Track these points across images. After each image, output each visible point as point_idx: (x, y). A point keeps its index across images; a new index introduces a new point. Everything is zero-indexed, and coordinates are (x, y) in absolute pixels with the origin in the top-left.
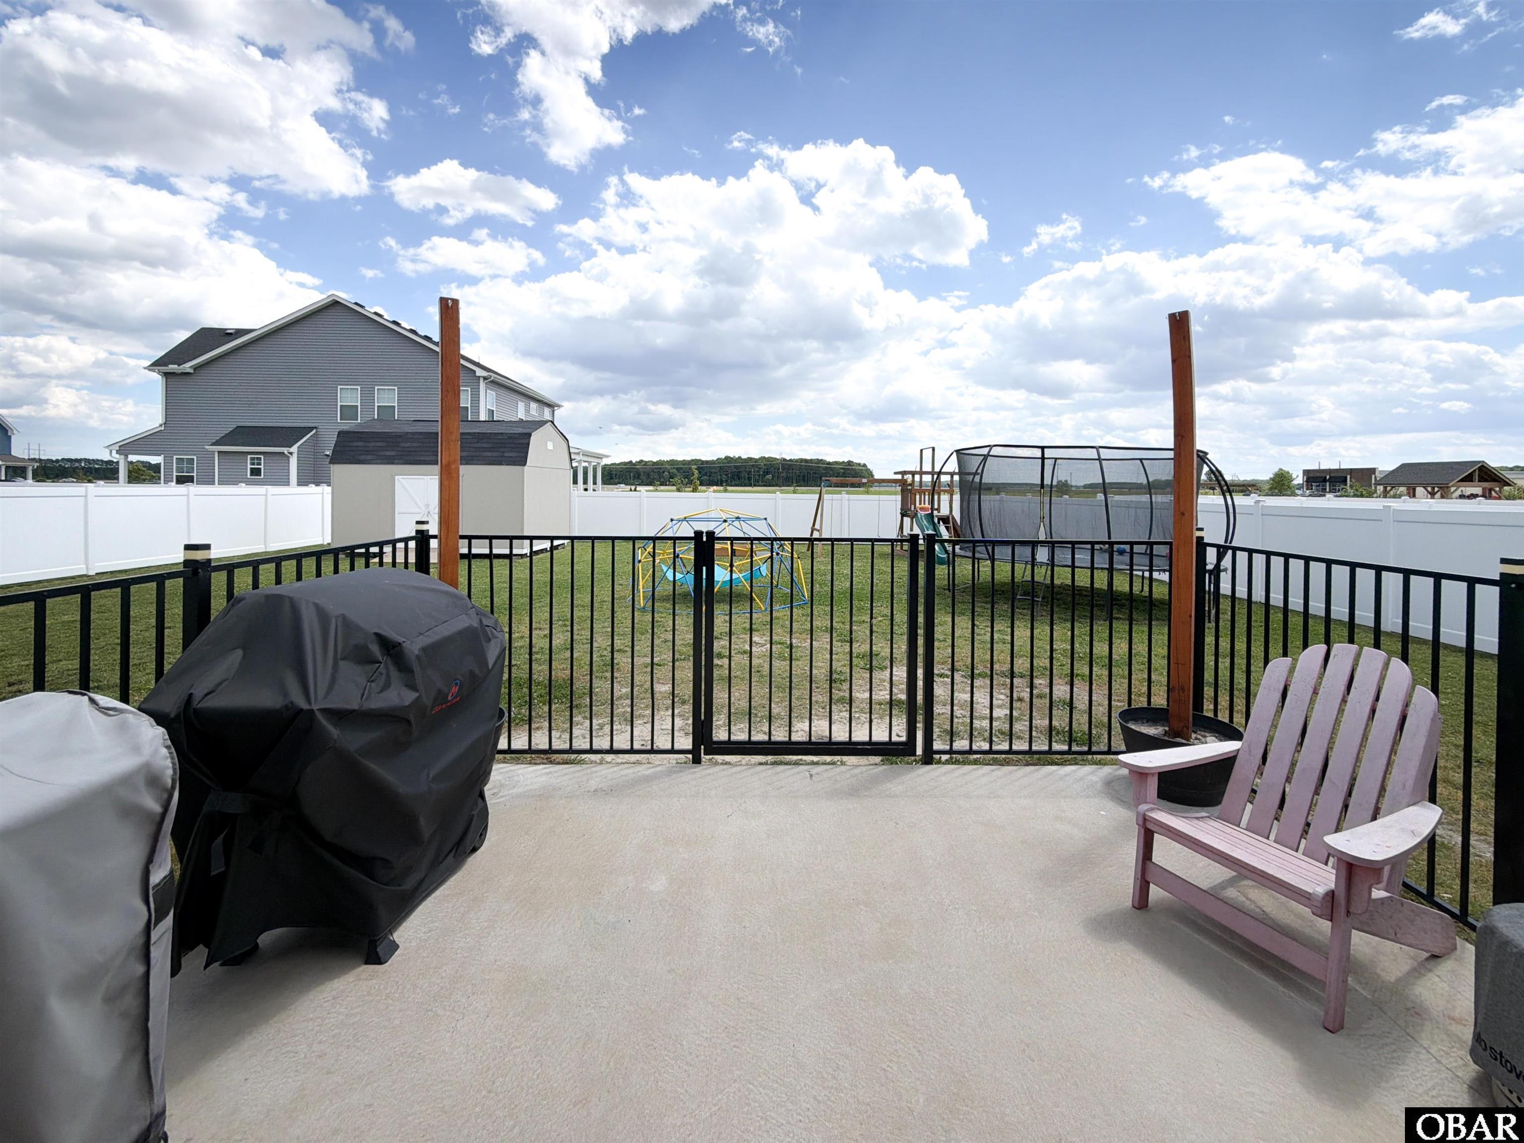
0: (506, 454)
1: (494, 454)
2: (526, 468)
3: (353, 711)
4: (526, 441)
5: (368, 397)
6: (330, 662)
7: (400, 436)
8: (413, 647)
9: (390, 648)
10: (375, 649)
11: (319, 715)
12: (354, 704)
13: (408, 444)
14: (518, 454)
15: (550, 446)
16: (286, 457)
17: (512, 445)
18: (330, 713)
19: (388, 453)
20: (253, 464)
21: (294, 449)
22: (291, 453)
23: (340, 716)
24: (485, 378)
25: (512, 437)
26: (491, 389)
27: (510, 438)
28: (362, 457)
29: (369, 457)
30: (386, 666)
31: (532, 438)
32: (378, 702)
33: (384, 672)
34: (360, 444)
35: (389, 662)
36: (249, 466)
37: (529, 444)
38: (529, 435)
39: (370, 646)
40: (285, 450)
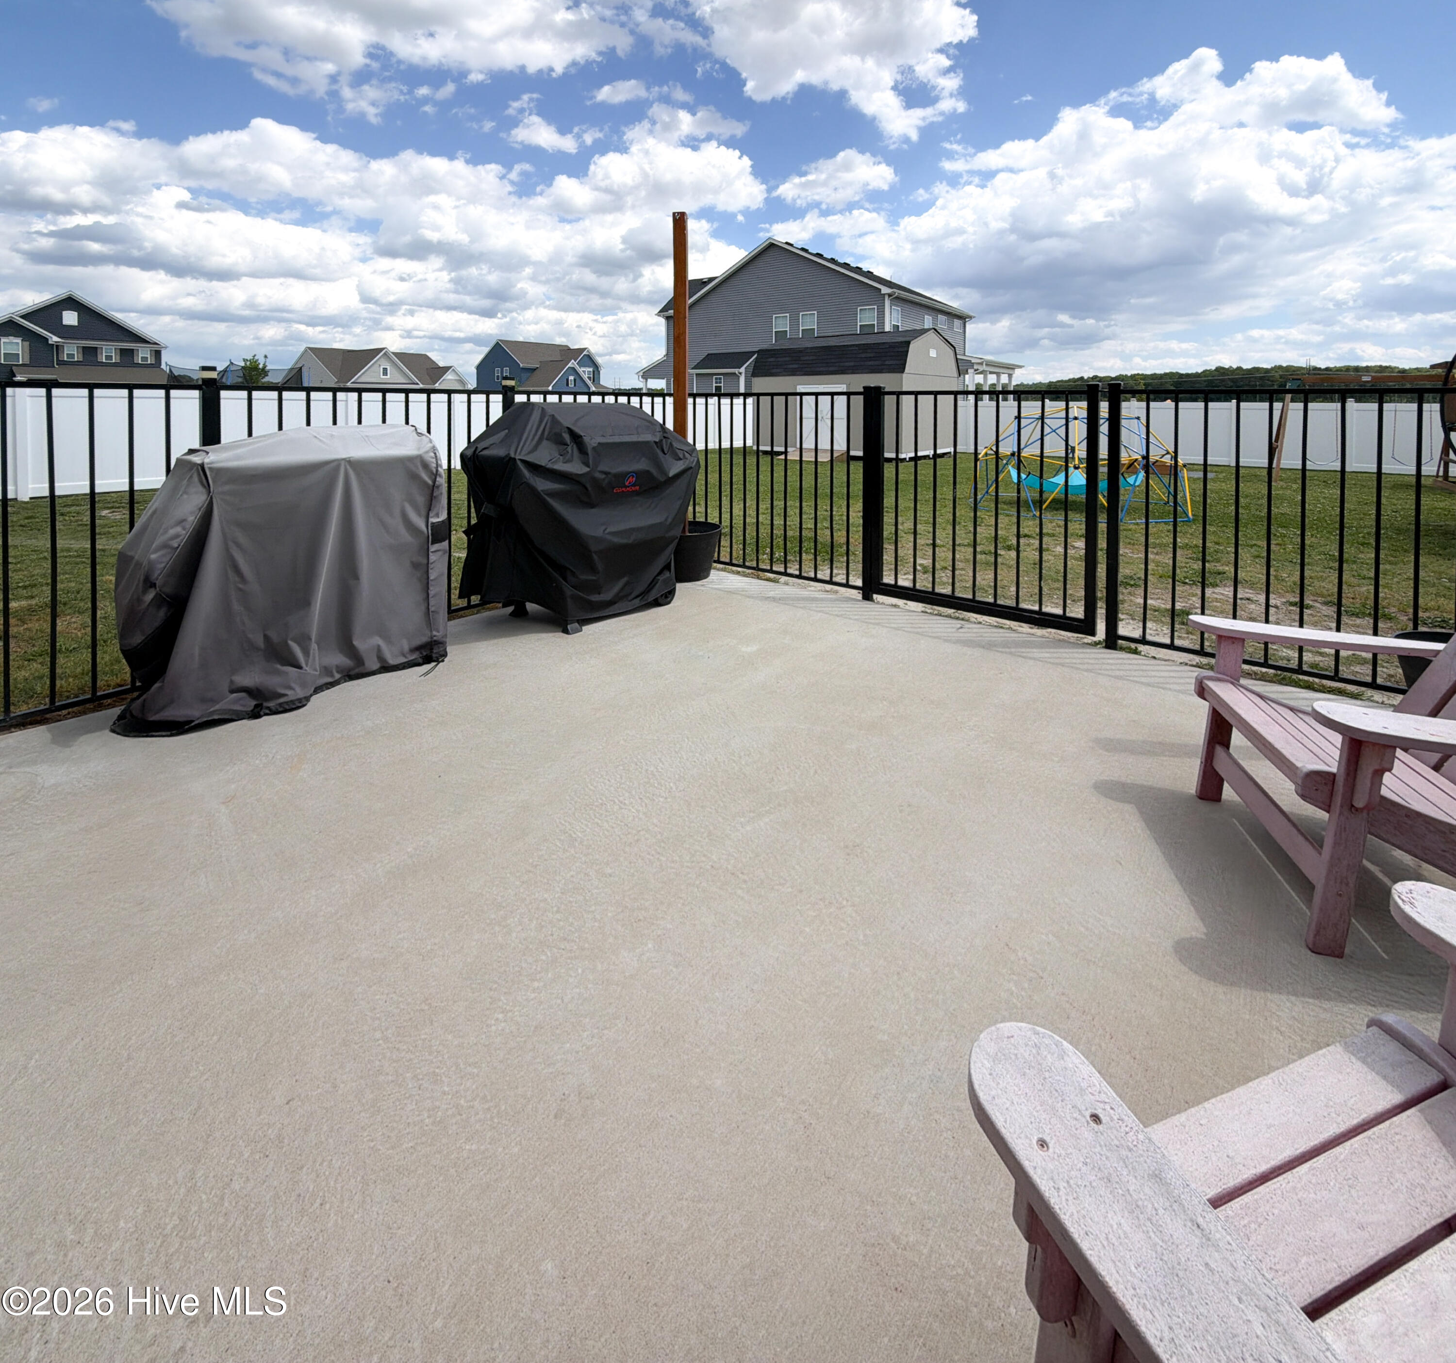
0: (887, 363)
1: (877, 363)
2: (904, 375)
3: (541, 466)
4: (905, 349)
5: (795, 322)
6: (537, 438)
7: (801, 352)
8: (592, 440)
9: (577, 438)
10: (567, 437)
11: (519, 462)
12: (543, 463)
13: (807, 358)
14: (897, 362)
15: (933, 353)
16: (736, 376)
17: (893, 354)
18: (528, 464)
19: (791, 366)
20: (716, 383)
21: (742, 370)
22: (740, 373)
23: (534, 468)
24: (890, 295)
25: (893, 346)
26: (897, 306)
27: (890, 347)
28: (774, 371)
29: (778, 370)
30: (572, 449)
31: (911, 346)
32: (561, 466)
33: (570, 451)
34: (772, 359)
35: (575, 446)
36: (714, 385)
37: (907, 351)
38: (908, 343)
39: (564, 434)
40: (736, 371)
